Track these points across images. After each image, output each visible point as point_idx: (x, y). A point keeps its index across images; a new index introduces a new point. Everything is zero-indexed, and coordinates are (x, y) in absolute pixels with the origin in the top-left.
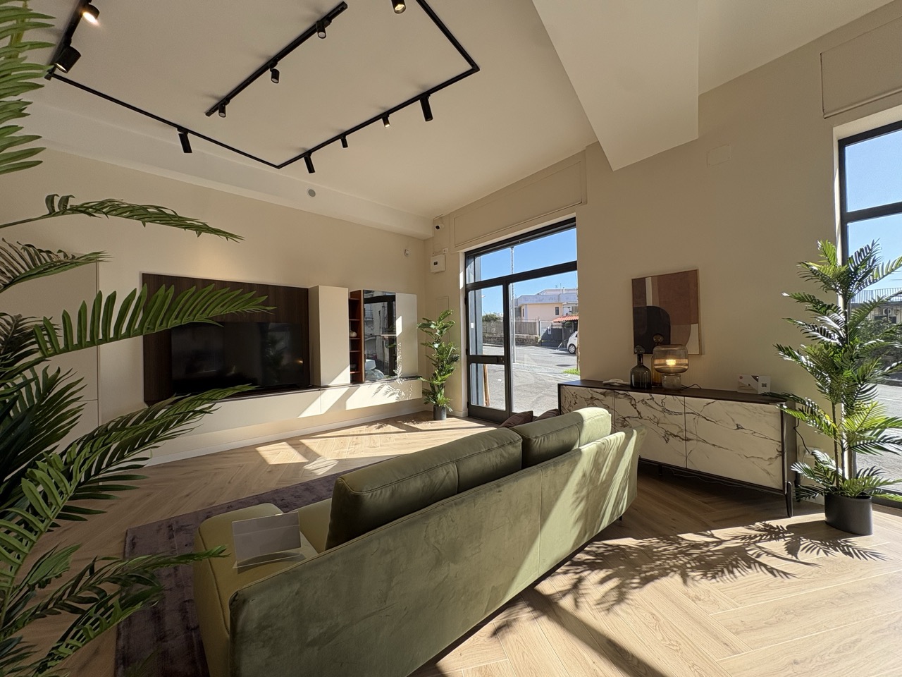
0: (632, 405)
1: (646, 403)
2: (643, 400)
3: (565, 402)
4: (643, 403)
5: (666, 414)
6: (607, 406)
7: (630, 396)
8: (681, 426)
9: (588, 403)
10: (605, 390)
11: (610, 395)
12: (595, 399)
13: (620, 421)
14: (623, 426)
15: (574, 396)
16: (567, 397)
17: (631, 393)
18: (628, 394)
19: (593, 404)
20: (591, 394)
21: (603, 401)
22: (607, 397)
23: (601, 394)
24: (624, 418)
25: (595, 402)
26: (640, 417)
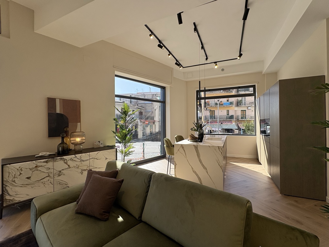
1: (73, 160)
2: (71, 159)
3: (9, 176)
4: (71, 160)
5: (82, 162)
6: (48, 168)
7: (64, 158)
8: (88, 165)
9: (32, 171)
10: (47, 159)
11: (51, 161)
12: (39, 166)
13: (57, 174)
14: (59, 175)
15: (19, 170)
16: (11, 172)
17: (64, 157)
18: (63, 158)
19: (37, 170)
20: (36, 164)
21: (45, 166)
22: (48, 163)
23: (44, 162)
24: (60, 171)
25: (39, 169)
26: (69, 167)
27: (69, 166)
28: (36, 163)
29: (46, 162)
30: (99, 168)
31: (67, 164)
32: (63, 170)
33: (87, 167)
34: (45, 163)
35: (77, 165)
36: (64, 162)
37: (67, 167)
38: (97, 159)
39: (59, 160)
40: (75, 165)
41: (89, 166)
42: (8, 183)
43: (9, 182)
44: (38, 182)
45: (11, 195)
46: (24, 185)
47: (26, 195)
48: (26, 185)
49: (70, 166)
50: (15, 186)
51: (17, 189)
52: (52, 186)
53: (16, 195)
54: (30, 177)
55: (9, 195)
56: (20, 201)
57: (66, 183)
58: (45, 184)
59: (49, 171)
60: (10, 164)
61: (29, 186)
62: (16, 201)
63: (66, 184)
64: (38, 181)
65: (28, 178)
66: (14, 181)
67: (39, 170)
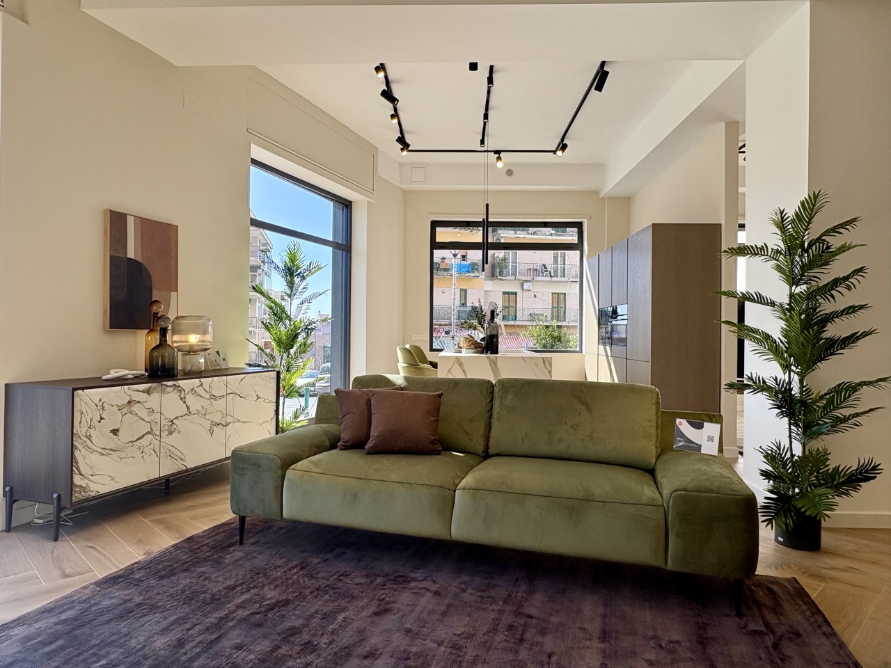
0: (182, 399)
1: (195, 392)
2: (193, 389)
3: (80, 423)
4: (193, 392)
5: (212, 400)
6: (151, 410)
7: (179, 386)
8: (223, 410)
9: (123, 414)
10: (149, 385)
11: (156, 390)
12: (134, 403)
13: (167, 427)
14: (171, 433)
15: (99, 408)
16: (85, 412)
17: (181, 383)
18: (177, 384)
19: (131, 412)
20: (129, 395)
21: (145, 404)
22: (152, 395)
23: (143, 392)
24: (172, 421)
25: (135, 408)
26: (188, 413)
27: (188, 408)
28: (129, 392)
29: (148, 392)
30: (244, 422)
31: (185, 402)
32: (177, 418)
33: (221, 415)
34: (146, 395)
35: (203, 408)
36: (180, 396)
37: (185, 411)
38: (241, 397)
39: (171, 389)
40: (200, 409)
41: (224, 412)
42: (80, 441)
43: (80, 437)
44: (132, 444)
45: (83, 475)
46: (107, 449)
47: (110, 478)
48: (111, 450)
49: (191, 410)
50: (91, 451)
51: (95, 459)
52: (157, 459)
53: (92, 475)
54: (118, 430)
55: (81, 474)
56: (98, 492)
57: (183, 457)
58: (144, 454)
59: (152, 418)
60: (83, 389)
61: (116, 453)
62: (92, 491)
63: (182, 460)
64: (132, 442)
65: (115, 432)
66: (89, 437)
67: (134, 413)
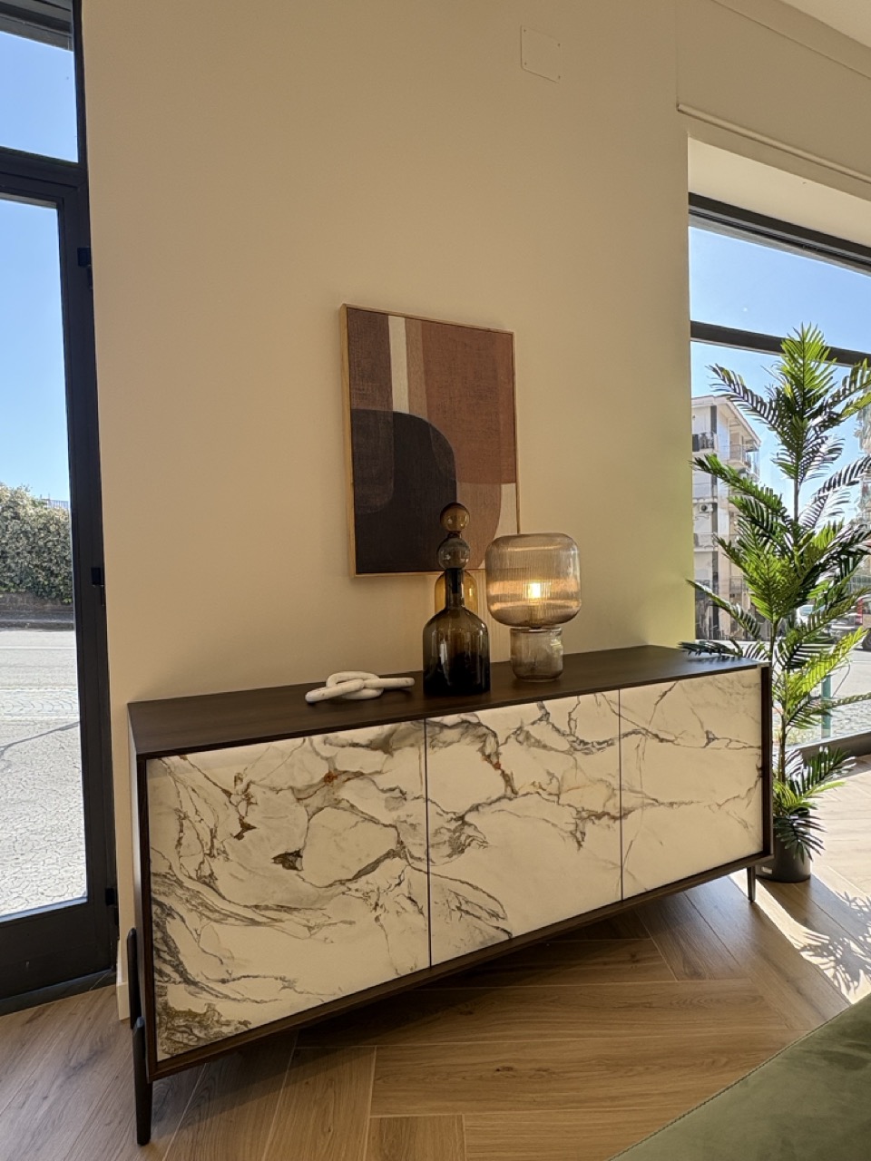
0: (488, 758)
1: (528, 736)
2: (520, 728)
3: (179, 843)
4: (521, 738)
5: (578, 755)
6: (397, 794)
7: (479, 724)
8: (610, 779)
9: (311, 810)
10: (387, 728)
11: (411, 740)
12: (344, 777)
13: (446, 836)
14: (459, 849)
15: (234, 799)
16: (191, 814)
17: (484, 716)
18: (474, 720)
19: (336, 804)
20: (327, 759)
21: (377, 778)
22: (396, 754)
23: (371, 746)
24: (462, 818)
25: (348, 792)
26: (509, 792)
27: (507, 779)
28: (327, 751)
29: (385, 746)
30: (671, 804)
31: (497, 766)
32: (476, 808)
33: (605, 792)
34: (379, 755)
35: (552, 776)
36: (482, 750)
37: (499, 787)
38: (662, 740)
39: (455, 734)
40: (544, 779)
41: (616, 784)
42: (180, 892)
43: (180, 884)
44: (343, 888)
45: (195, 984)
46: (267, 908)
47: (280, 984)
48: (280, 908)
49: (517, 785)
50: (216, 916)
51: (231, 937)
52: (421, 922)
53: (223, 981)
54: (298, 854)
55: (188, 981)
56: (245, 1023)
57: (497, 909)
58: (379, 911)
59: (401, 813)
60: (181, 752)
61: (296, 916)
62: (228, 1024)
63: (494, 915)
64: (342, 882)
65: (289, 860)
66: (209, 881)
67: (344, 804)
